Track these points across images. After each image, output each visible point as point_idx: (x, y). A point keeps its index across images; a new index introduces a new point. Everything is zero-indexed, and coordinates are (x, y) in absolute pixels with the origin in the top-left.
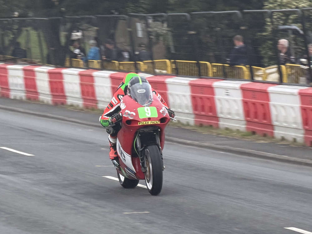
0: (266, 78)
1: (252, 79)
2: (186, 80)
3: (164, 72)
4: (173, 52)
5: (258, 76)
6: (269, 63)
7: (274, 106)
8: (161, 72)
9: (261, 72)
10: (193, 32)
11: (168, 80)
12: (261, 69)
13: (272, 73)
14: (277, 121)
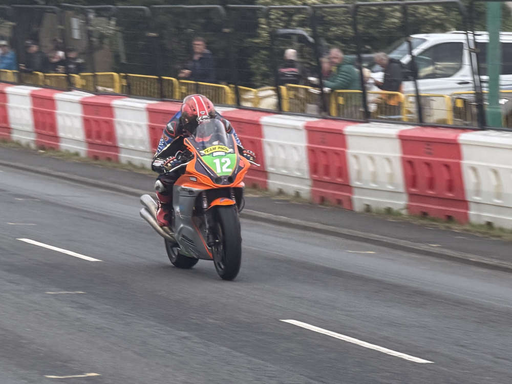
0: (258, 103)
1: (238, 104)
2: (142, 104)
3: (110, 90)
4: (123, 61)
5: (247, 100)
6: (262, 82)
7: (269, 144)
8: (105, 90)
9: (251, 94)
10: (154, 34)
11: (116, 102)
12: (250, 91)
13: (266, 97)
14: (273, 166)
